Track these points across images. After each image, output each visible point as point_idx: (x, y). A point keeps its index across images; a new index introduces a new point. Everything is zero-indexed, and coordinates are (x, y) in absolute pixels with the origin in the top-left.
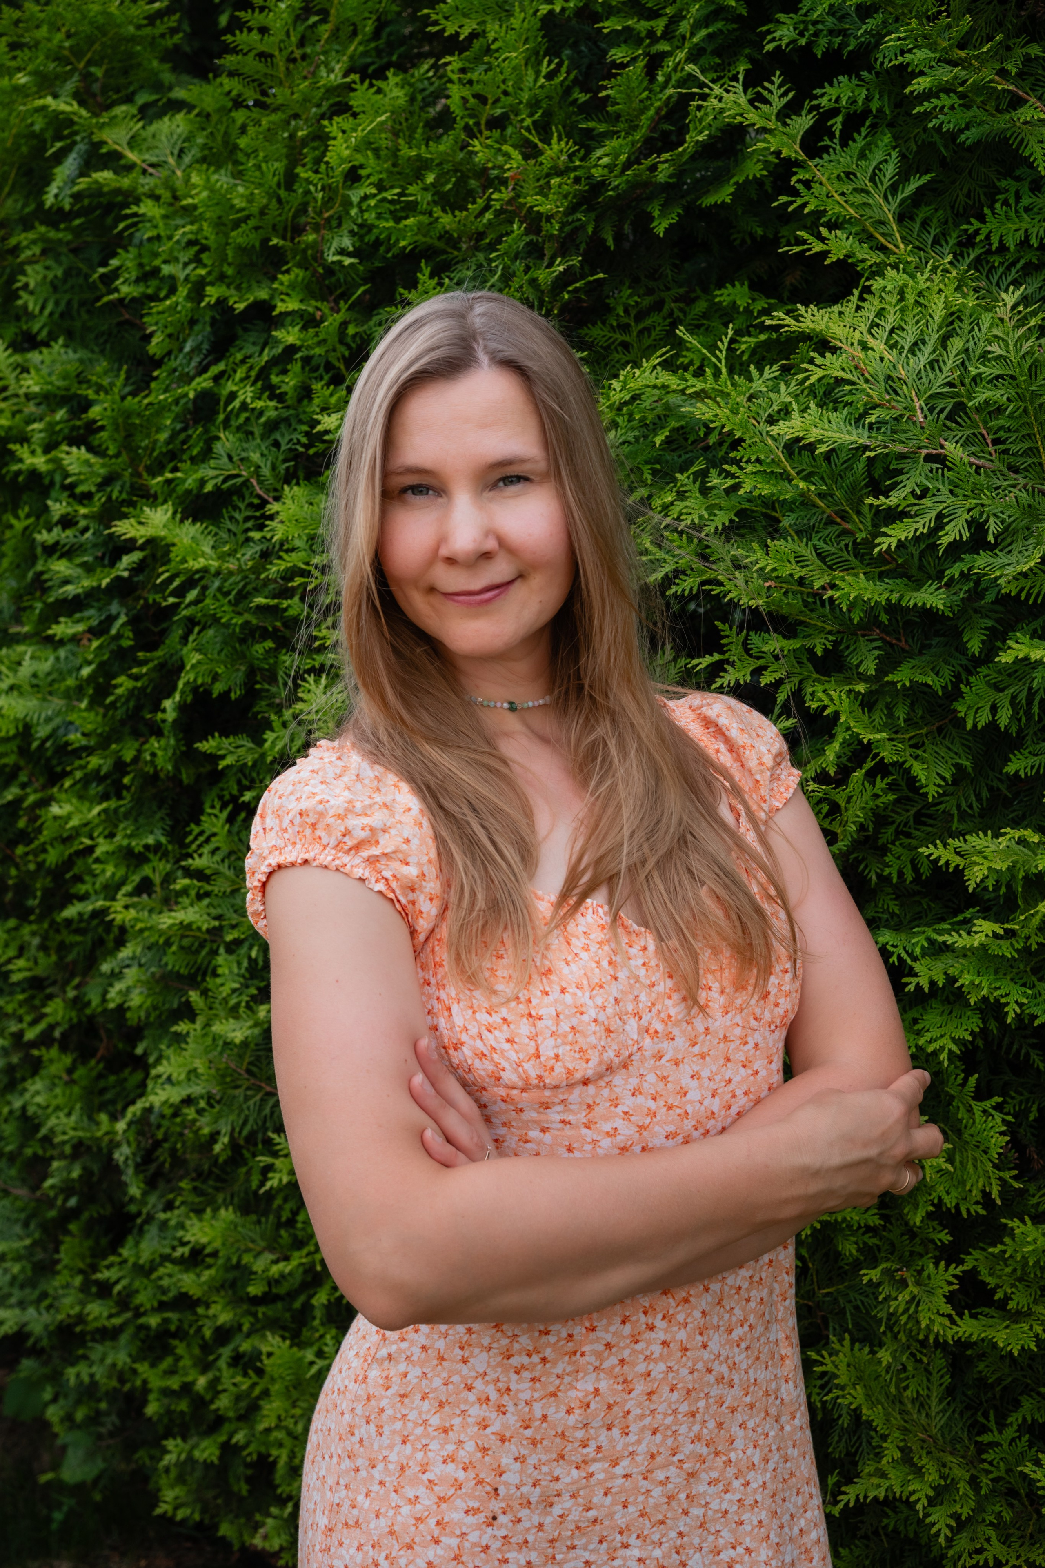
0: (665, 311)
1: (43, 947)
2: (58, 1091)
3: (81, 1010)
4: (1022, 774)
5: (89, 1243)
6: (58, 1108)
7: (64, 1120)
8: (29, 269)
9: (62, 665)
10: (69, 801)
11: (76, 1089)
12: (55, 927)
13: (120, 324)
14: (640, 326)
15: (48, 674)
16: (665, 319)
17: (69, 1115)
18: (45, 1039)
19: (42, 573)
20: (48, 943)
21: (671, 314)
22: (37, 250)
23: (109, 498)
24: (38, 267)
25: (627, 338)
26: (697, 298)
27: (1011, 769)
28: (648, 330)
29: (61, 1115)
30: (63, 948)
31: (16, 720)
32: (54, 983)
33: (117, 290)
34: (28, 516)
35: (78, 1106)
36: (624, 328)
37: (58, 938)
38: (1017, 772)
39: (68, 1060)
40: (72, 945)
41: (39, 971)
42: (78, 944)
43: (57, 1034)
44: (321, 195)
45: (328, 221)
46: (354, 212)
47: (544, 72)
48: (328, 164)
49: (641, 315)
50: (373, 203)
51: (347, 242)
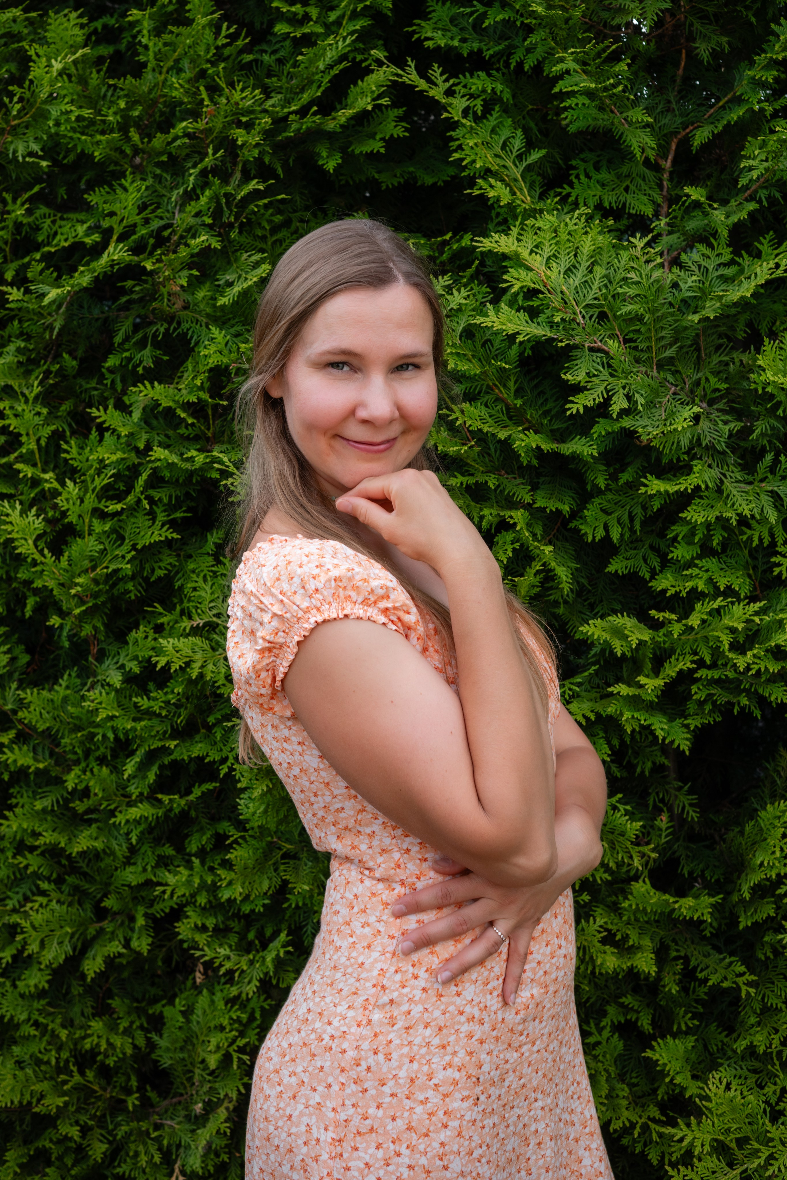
4: (620, 572)
16: (292, 234)
27: (611, 568)
36: (264, 238)
38: (616, 571)
44: (18, 106)
45: (15, 128)
46: (51, 123)
47: (224, 33)
48: (31, 82)
49: (275, 229)
50: (73, 119)
51: (35, 147)
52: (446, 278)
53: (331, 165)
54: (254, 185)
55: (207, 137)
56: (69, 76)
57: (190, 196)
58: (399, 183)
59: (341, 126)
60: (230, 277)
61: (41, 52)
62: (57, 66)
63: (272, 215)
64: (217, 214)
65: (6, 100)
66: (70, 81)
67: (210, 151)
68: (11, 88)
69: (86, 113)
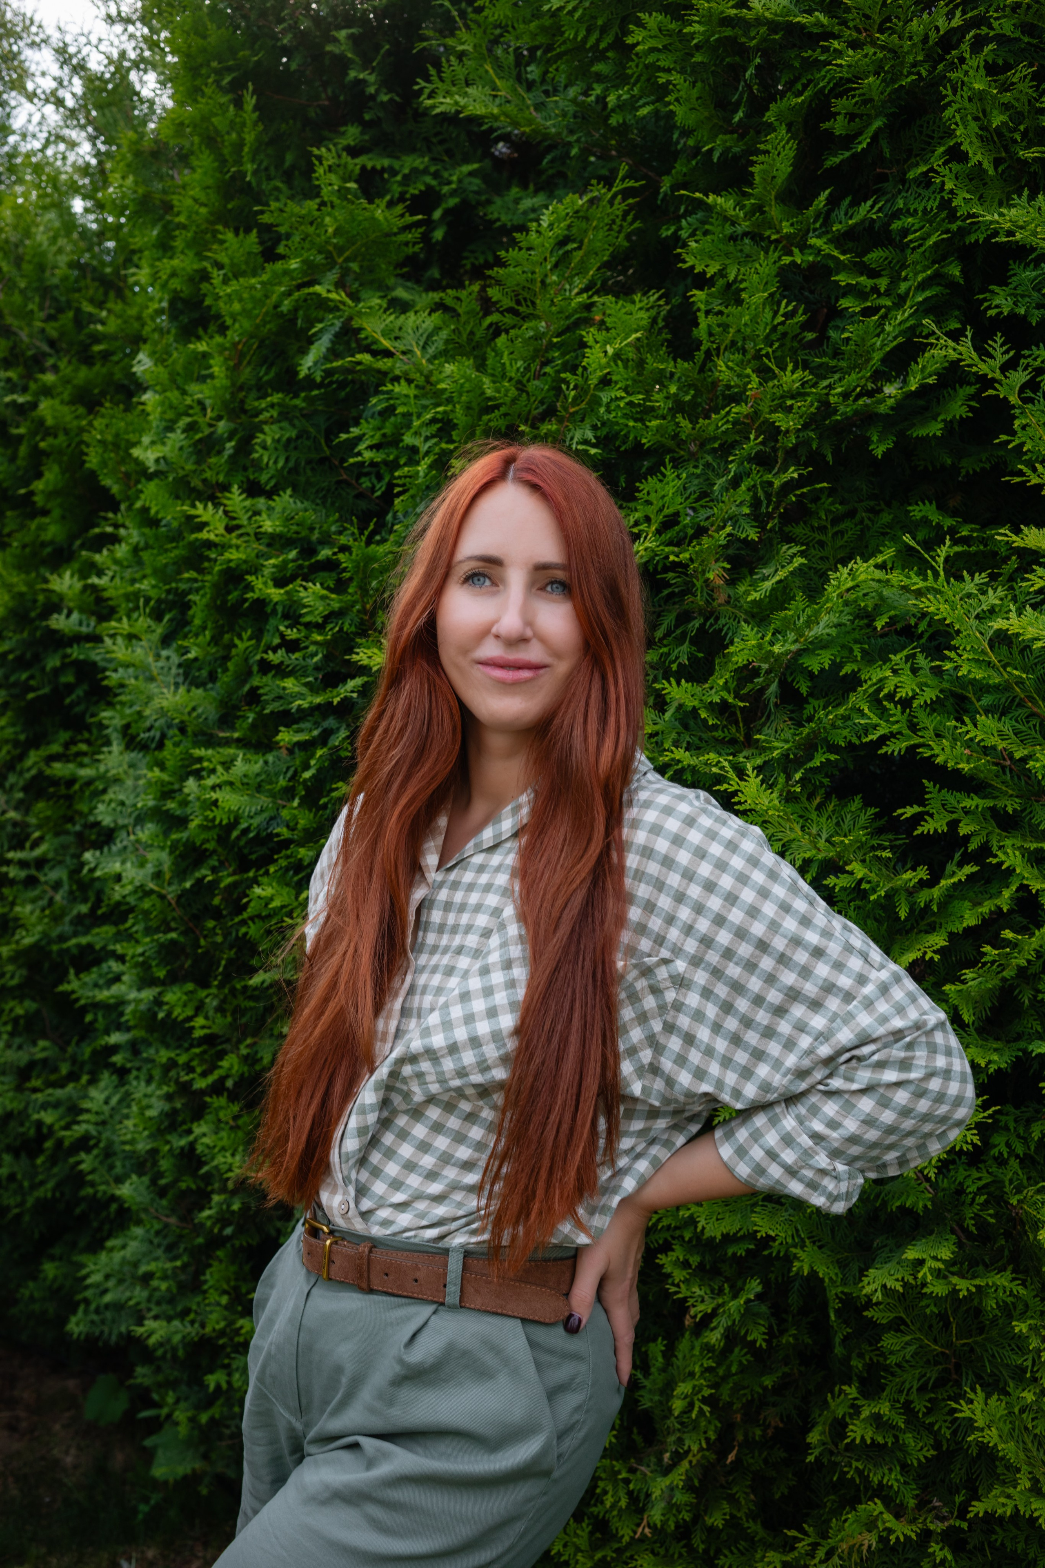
0: (858, 518)
1: (220, 1009)
2: (223, 1134)
3: (252, 1065)
6: (223, 1149)
7: (230, 1160)
8: (266, 428)
9: (270, 768)
10: (270, 885)
11: (240, 1134)
12: (233, 992)
13: (339, 483)
14: (836, 529)
15: (258, 775)
17: (233, 1155)
18: (217, 1088)
19: (258, 688)
20: (226, 1006)
21: (862, 522)
22: (275, 413)
23: (341, 629)
24: (275, 427)
25: (824, 538)
26: (882, 510)
28: (842, 533)
29: (228, 1154)
30: (238, 1012)
31: (230, 811)
32: (228, 1040)
33: (359, 454)
34: (250, 639)
35: (241, 1148)
37: (235, 1002)
39: (235, 1108)
40: (246, 1009)
41: (215, 1030)
42: (251, 1008)
43: (229, 1083)
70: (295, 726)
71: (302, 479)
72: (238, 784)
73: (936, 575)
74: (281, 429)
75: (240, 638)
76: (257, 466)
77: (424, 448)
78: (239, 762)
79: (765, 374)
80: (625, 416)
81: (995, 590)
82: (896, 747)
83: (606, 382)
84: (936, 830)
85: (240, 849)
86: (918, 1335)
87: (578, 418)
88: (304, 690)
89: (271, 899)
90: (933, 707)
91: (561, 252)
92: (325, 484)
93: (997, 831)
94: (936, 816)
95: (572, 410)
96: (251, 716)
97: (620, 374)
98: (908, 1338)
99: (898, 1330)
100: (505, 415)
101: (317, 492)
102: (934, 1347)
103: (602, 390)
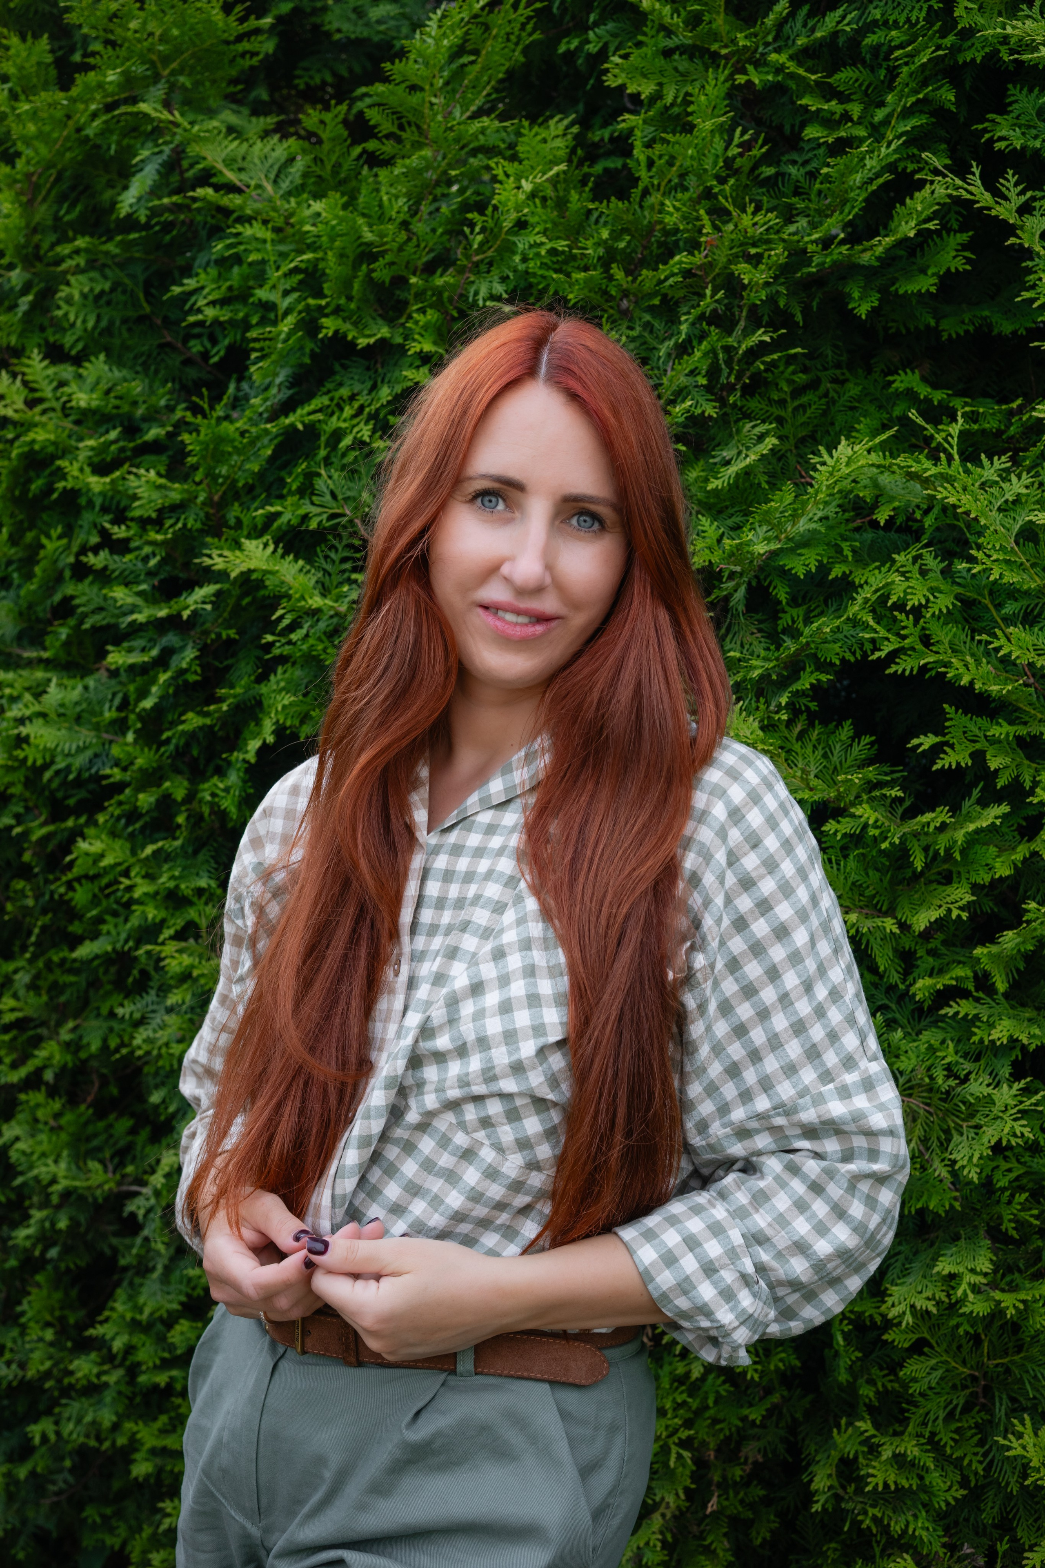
0: (822, 390)
1: (33, 987)
2: (43, 1137)
3: (76, 1052)
5: (58, 1295)
6: (44, 1155)
7: (53, 1168)
8: (72, 280)
9: (92, 695)
10: (98, 837)
11: (64, 1136)
12: (49, 966)
13: (161, 346)
14: (796, 403)
15: (77, 703)
16: (820, 398)
17: (56, 1162)
18: (33, 1082)
19: (72, 597)
20: (40, 983)
21: (826, 395)
22: (81, 261)
23: (185, 525)
24: (81, 278)
25: (783, 414)
26: (846, 381)
28: (803, 407)
29: (50, 1161)
30: (56, 989)
31: (45, 749)
32: (43, 1024)
33: (199, 311)
34: (60, 537)
35: (65, 1153)
36: (782, 403)
37: (51, 978)
39: (57, 1105)
40: (65, 985)
41: (28, 1012)
42: (72, 984)
43: (49, 1076)
44: (480, 238)
45: (477, 265)
46: (517, 258)
47: (736, 141)
48: (496, 208)
49: (797, 392)
50: (543, 252)
51: (499, 289)
52: (1003, 459)
53: (863, 310)
54: (761, 336)
55: (707, 274)
56: (544, 199)
57: (684, 349)
58: (967, 332)
59: (878, 259)
60: (726, 454)
61: (510, 171)
62: (527, 186)
63: (794, 373)
64: (713, 373)
65: (467, 230)
66: (544, 206)
67: (708, 292)
68: (470, 216)
69: (561, 245)
70: (125, 645)
71: (117, 342)
72: (53, 716)
73: (950, 459)
74: (91, 280)
75: (49, 537)
76: (60, 326)
77: (284, 304)
78: (52, 688)
79: (719, 214)
80: (543, 265)
81: (1019, 477)
82: (906, 666)
83: (521, 225)
84: (958, 764)
85: (52, 793)
86: (945, 1358)
87: (483, 268)
88: (139, 601)
89: (102, 856)
90: (947, 617)
91: (454, 66)
92: (145, 348)
93: (1026, 762)
94: (957, 746)
95: (477, 258)
96: (64, 633)
97: (538, 215)
98: (933, 1362)
99: (922, 1353)
100: (392, 264)
101: (136, 358)
102: (962, 1369)
103: (516, 234)
